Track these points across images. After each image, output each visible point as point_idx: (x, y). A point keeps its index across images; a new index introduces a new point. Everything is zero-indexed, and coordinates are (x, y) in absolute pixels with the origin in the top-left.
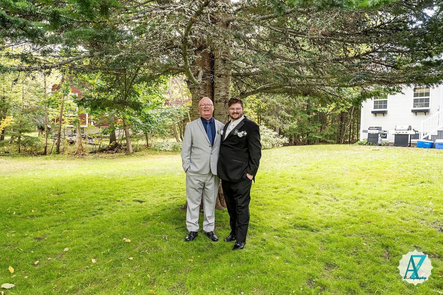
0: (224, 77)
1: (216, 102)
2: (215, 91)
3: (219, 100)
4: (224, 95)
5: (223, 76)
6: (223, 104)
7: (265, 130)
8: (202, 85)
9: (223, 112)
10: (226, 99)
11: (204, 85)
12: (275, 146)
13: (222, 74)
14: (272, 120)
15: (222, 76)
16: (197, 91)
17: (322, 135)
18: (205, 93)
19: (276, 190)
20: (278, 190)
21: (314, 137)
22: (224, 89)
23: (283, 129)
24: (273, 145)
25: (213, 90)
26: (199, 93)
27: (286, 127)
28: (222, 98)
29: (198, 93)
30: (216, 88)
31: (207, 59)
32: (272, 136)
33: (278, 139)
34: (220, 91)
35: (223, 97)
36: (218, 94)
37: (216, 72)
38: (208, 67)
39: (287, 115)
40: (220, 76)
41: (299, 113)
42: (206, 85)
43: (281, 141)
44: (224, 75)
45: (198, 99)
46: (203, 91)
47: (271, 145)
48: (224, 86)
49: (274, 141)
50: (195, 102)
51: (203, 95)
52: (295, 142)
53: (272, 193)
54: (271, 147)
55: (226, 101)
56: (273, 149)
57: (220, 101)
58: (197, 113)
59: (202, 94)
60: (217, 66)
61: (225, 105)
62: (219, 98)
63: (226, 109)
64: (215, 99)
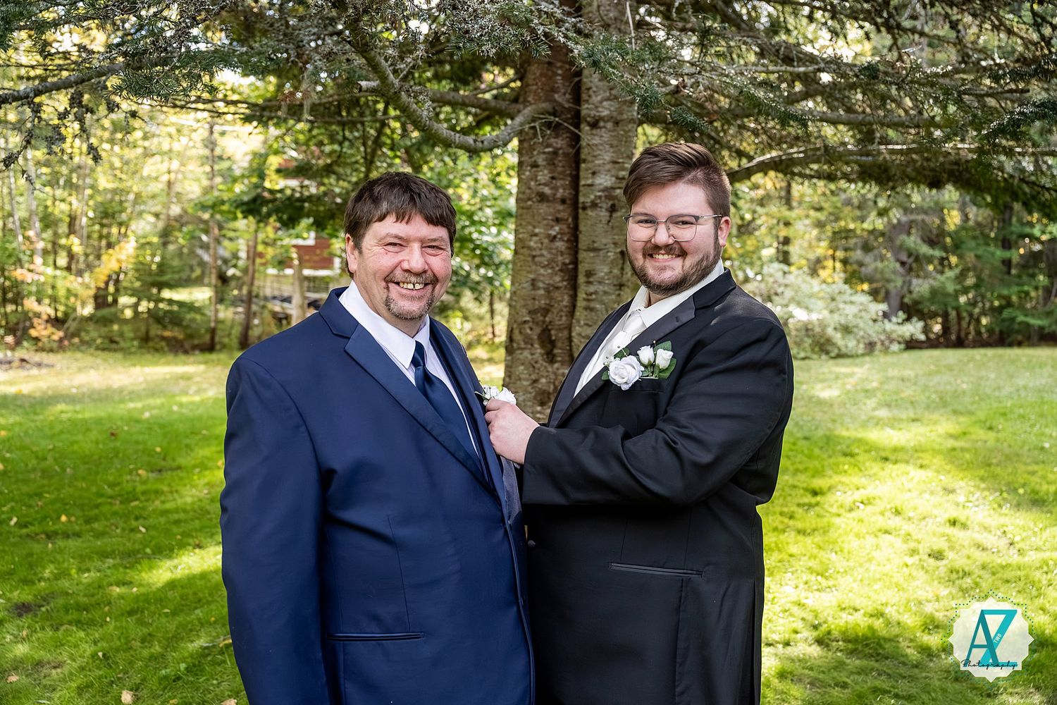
0: (609, 125)
1: (584, 208)
2: (582, 174)
3: (592, 202)
4: (608, 184)
5: (606, 122)
6: (604, 214)
7: (847, 297)
8: (544, 153)
9: (604, 241)
10: (615, 198)
11: (549, 153)
12: (879, 346)
13: (602, 118)
14: (872, 266)
15: (602, 124)
16: (527, 173)
17: (1048, 314)
18: (553, 178)
19: (813, 500)
20: (818, 498)
21: (1022, 322)
22: (608, 167)
23: (910, 292)
24: (871, 346)
25: (578, 169)
26: (534, 178)
27: (921, 287)
28: (600, 197)
29: (532, 179)
30: (584, 161)
31: (561, 68)
32: (867, 317)
33: (888, 326)
34: (594, 173)
35: (603, 191)
36: (589, 182)
37: (586, 110)
38: (565, 94)
39: (925, 249)
40: (594, 125)
41: (972, 244)
42: (555, 153)
43: (900, 333)
44: (610, 118)
45: (529, 199)
46: (546, 172)
47: (862, 346)
48: (608, 157)
49: (873, 332)
50: (523, 208)
51: (545, 185)
52: (959, 337)
53: (794, 508)
54: (860, 351)
55: (613, 206)
56: (867, 359)
57: (594, 205)
58: (527, 243)
59: (543, 181)
60: (589, 89)
61: (611, 216)
62: (592, 197)
63: (615, 231)
64: (581, 199)
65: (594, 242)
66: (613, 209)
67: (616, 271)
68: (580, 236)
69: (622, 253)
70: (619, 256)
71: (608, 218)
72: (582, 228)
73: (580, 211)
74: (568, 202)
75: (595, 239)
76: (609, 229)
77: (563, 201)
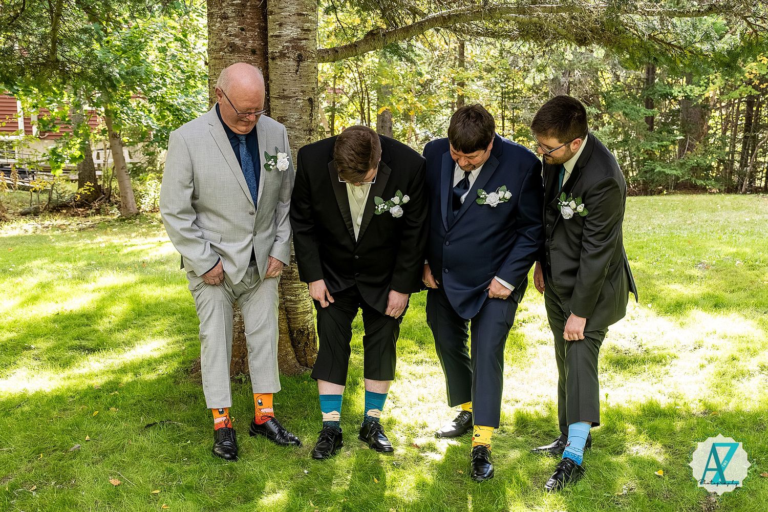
1: (273, 59)
2: (270, 25)
3: (281, 52)
4: (295, 34)
6: (292, 63)
8: (233, 5)
9: (293, 89)
10: (302, 48)
11: (237, 5)
16: (217, 25)
17: (682, 165)
18: (242, 29)
21: (660, 172)
22: (294, 18)
25: (265, 20)
26: (225, 29)
28: (288, 47)
29: (222, 31)
30: (272, 12)
34: (282, 24)
35: (290, 41)
36: (277, 33)
42: (243, 5)
45: (221, 50)
46: (235, 23)
48: (293, 8)
50: (215, 58)
51: (236, 36)
55: (300, 56)
57: (283, 55)
59: (233, 32)
61: (298, 66)
62: (281, 47)
63: (303, 80)
64: (270, 50)
65: (283, 90)
66: (300, 59)
67: (306, 118)
68: (271, 85)
69: (310, 100)
70: (307, 102)
71: (296, 68)
72: (272, 77)
73: (270, 61)
74: (258, 52)
75: (285, 87)
76: (298, 78)
77: (253, 52)
